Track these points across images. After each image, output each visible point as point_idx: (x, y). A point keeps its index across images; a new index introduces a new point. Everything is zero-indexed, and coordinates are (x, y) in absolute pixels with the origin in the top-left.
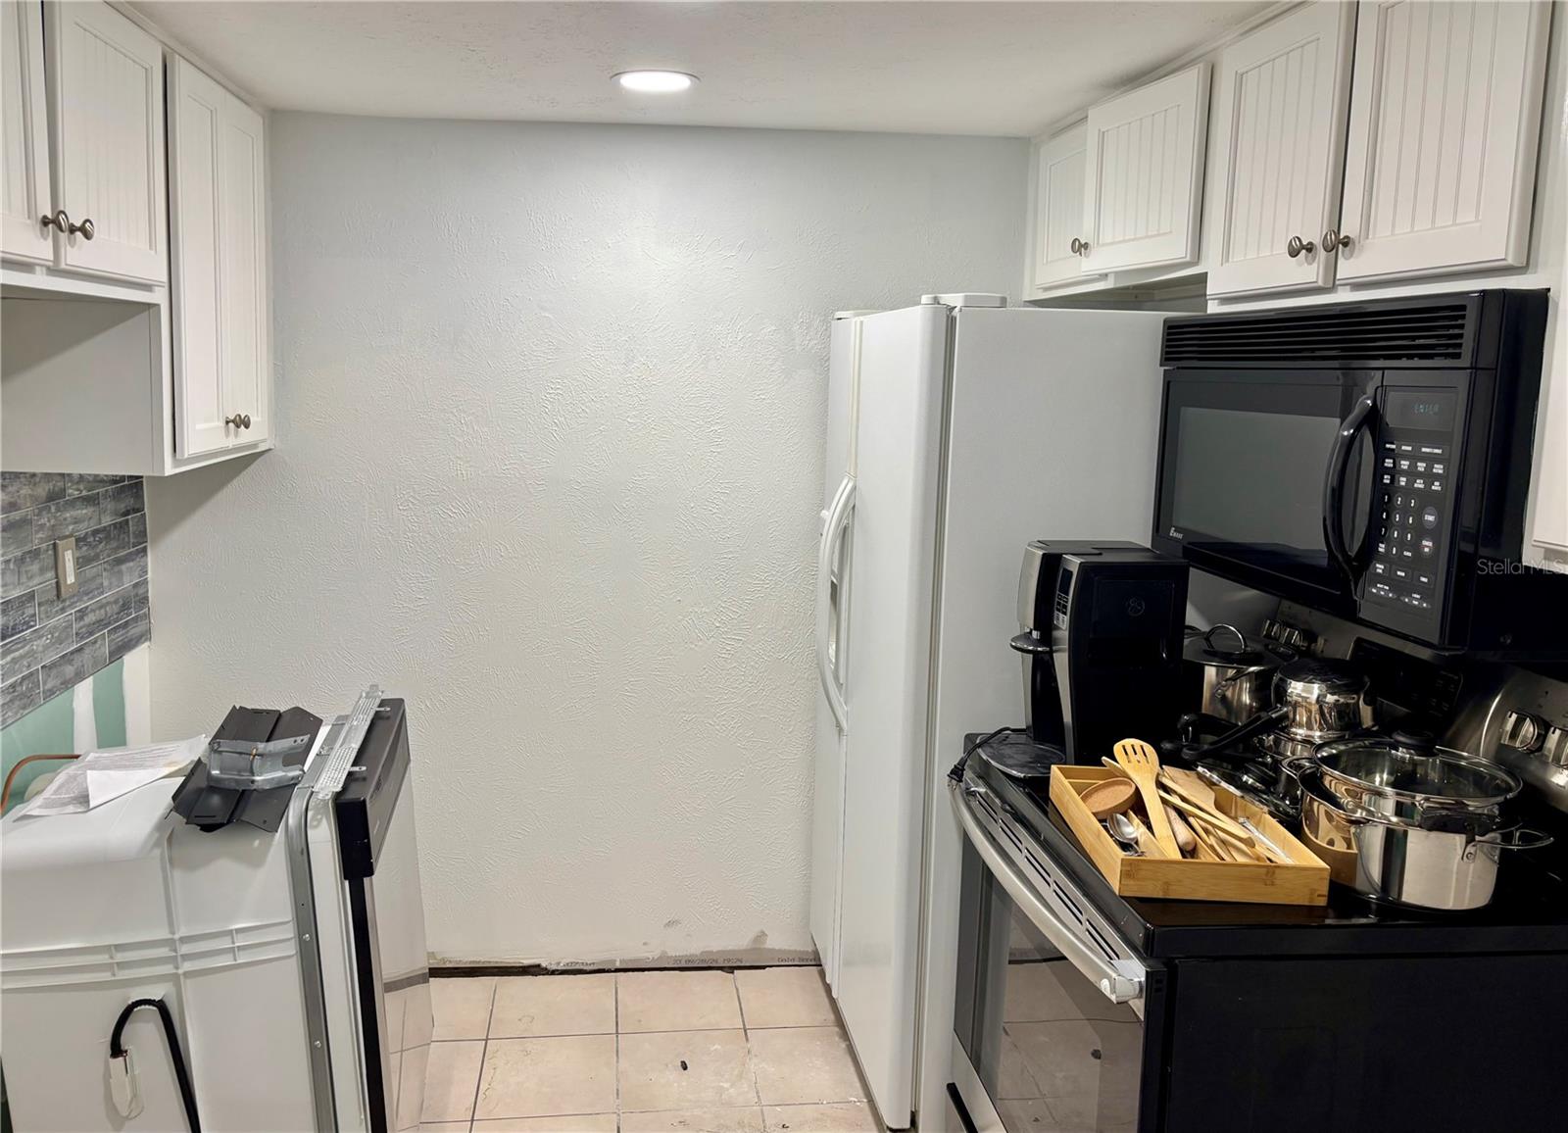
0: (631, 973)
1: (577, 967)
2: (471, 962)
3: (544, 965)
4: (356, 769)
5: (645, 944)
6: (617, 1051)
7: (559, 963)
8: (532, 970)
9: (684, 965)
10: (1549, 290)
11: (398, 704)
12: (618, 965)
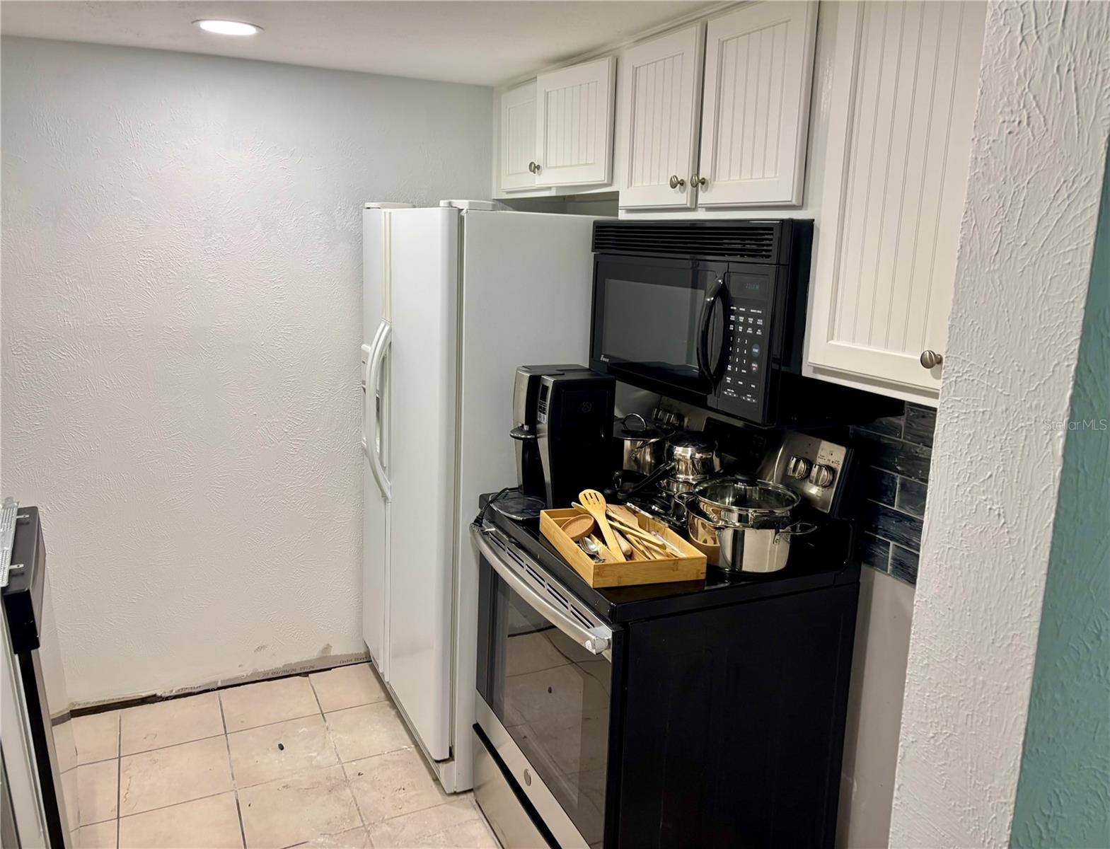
0: (230, 689)
1: (187, 691)
2: (96, 702)
3: (159, 694)
4: (15, 567)
5: (240, 666)
6: (228, 747)
7: (172, 691)
8: (149, 699)
9: (270, 676)
10: (814, 220)
11: (33, 511)
12: (220, 684)
